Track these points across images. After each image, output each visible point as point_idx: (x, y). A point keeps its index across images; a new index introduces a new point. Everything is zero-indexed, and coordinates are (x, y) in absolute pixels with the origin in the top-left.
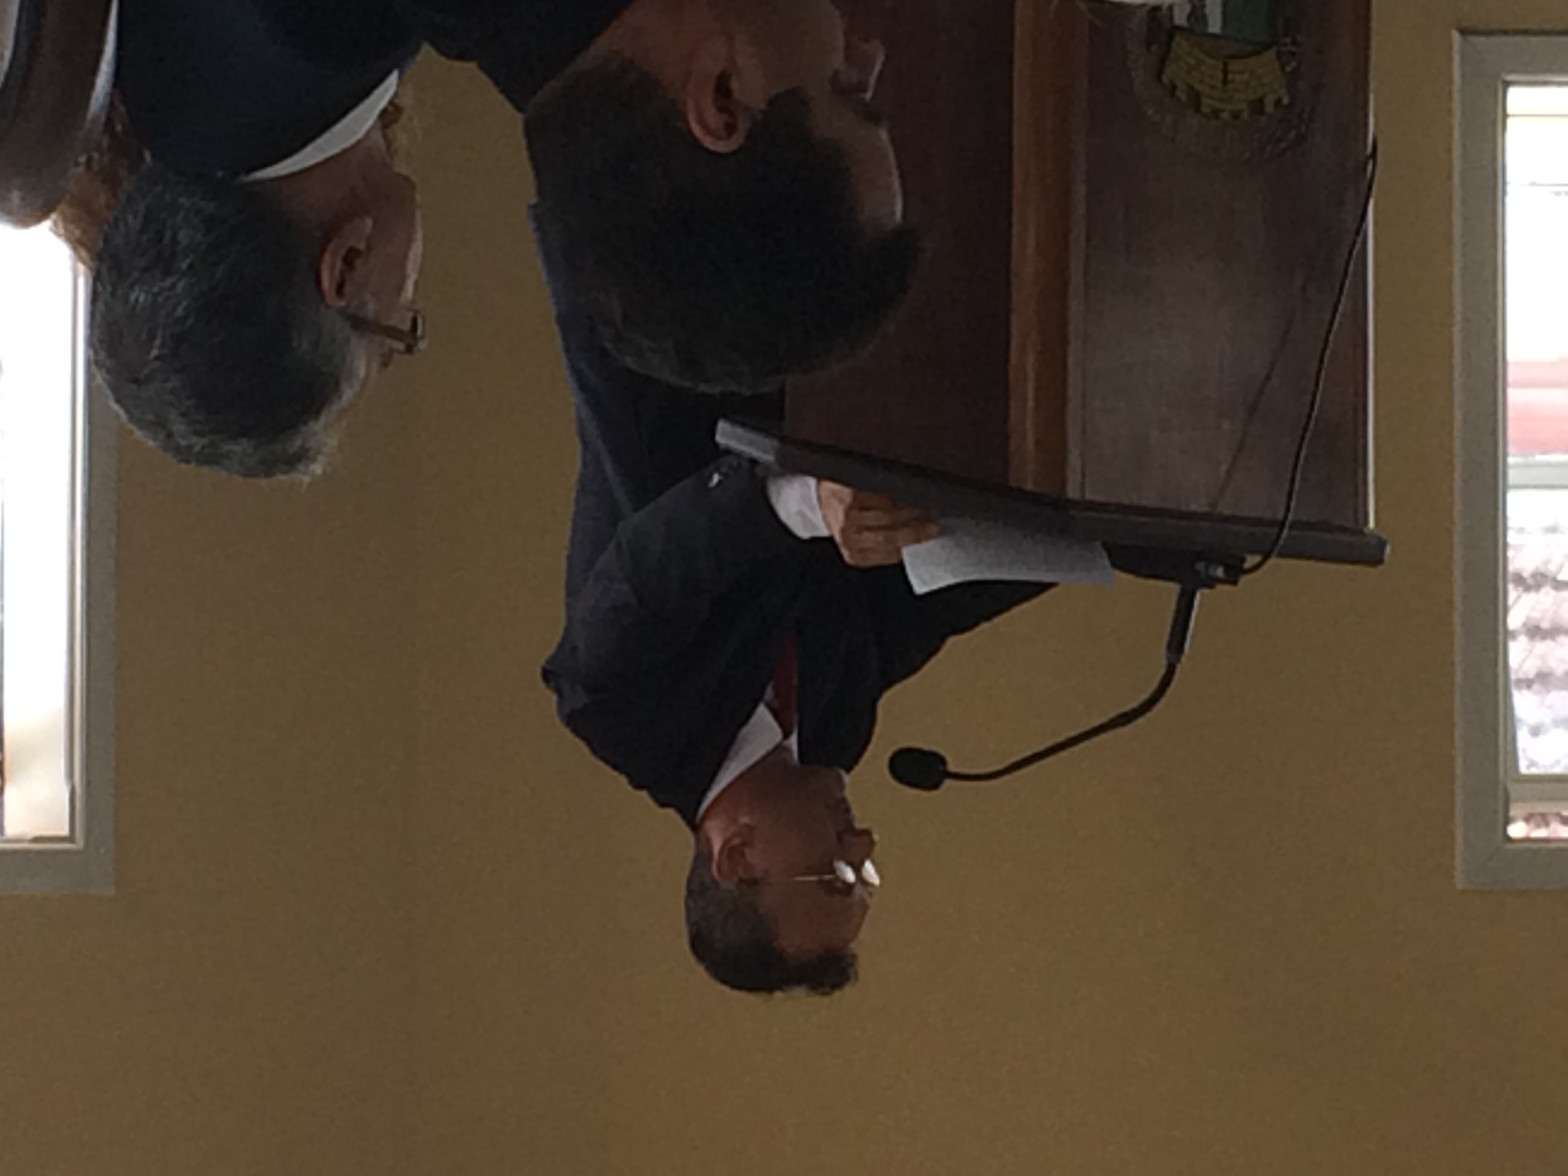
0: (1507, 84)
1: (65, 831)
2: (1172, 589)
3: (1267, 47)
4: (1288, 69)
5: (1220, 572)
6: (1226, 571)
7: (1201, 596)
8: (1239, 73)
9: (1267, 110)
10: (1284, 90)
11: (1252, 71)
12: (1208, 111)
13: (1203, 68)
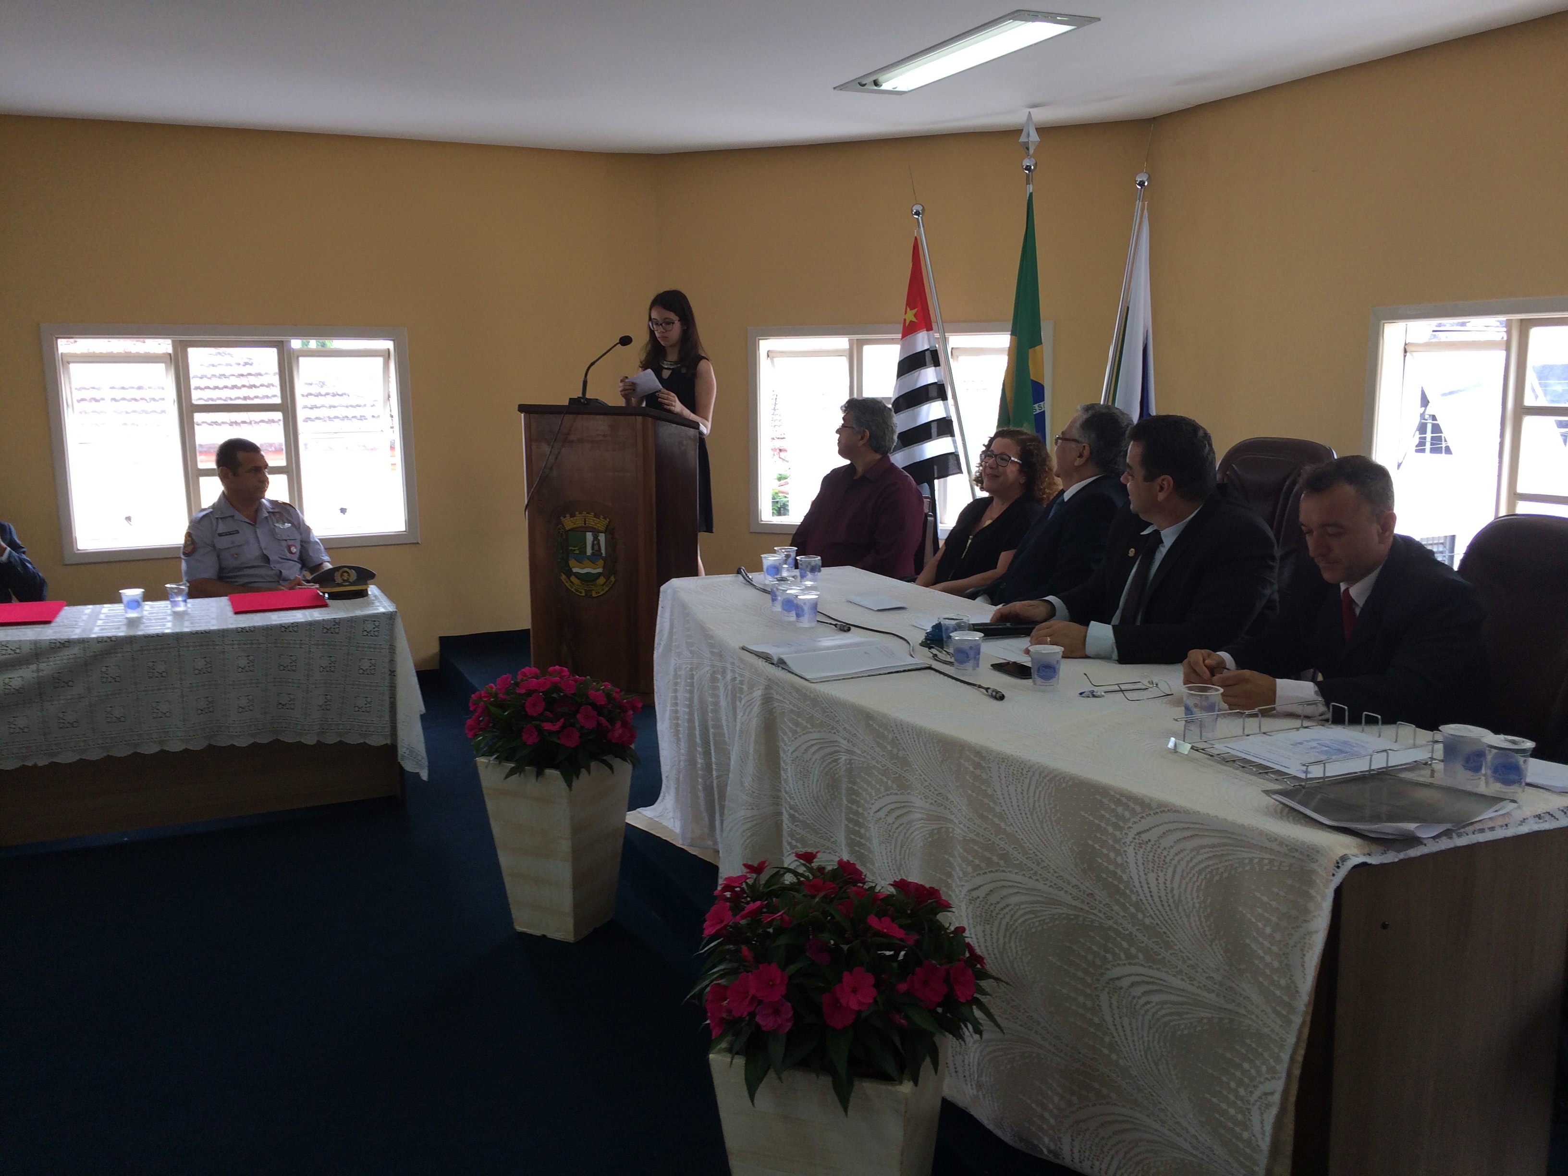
0: (405, 531)
1: (761, 341)
2: (588, 396)
3: (567, 531)
4: (560, 525)
5: (582, 400)
7: (580, 395)
8: (580, 523)
9: (568, 515)
10: (562, 520)
11: (574, 524)
12: (591, 513)
13: (593, 523)
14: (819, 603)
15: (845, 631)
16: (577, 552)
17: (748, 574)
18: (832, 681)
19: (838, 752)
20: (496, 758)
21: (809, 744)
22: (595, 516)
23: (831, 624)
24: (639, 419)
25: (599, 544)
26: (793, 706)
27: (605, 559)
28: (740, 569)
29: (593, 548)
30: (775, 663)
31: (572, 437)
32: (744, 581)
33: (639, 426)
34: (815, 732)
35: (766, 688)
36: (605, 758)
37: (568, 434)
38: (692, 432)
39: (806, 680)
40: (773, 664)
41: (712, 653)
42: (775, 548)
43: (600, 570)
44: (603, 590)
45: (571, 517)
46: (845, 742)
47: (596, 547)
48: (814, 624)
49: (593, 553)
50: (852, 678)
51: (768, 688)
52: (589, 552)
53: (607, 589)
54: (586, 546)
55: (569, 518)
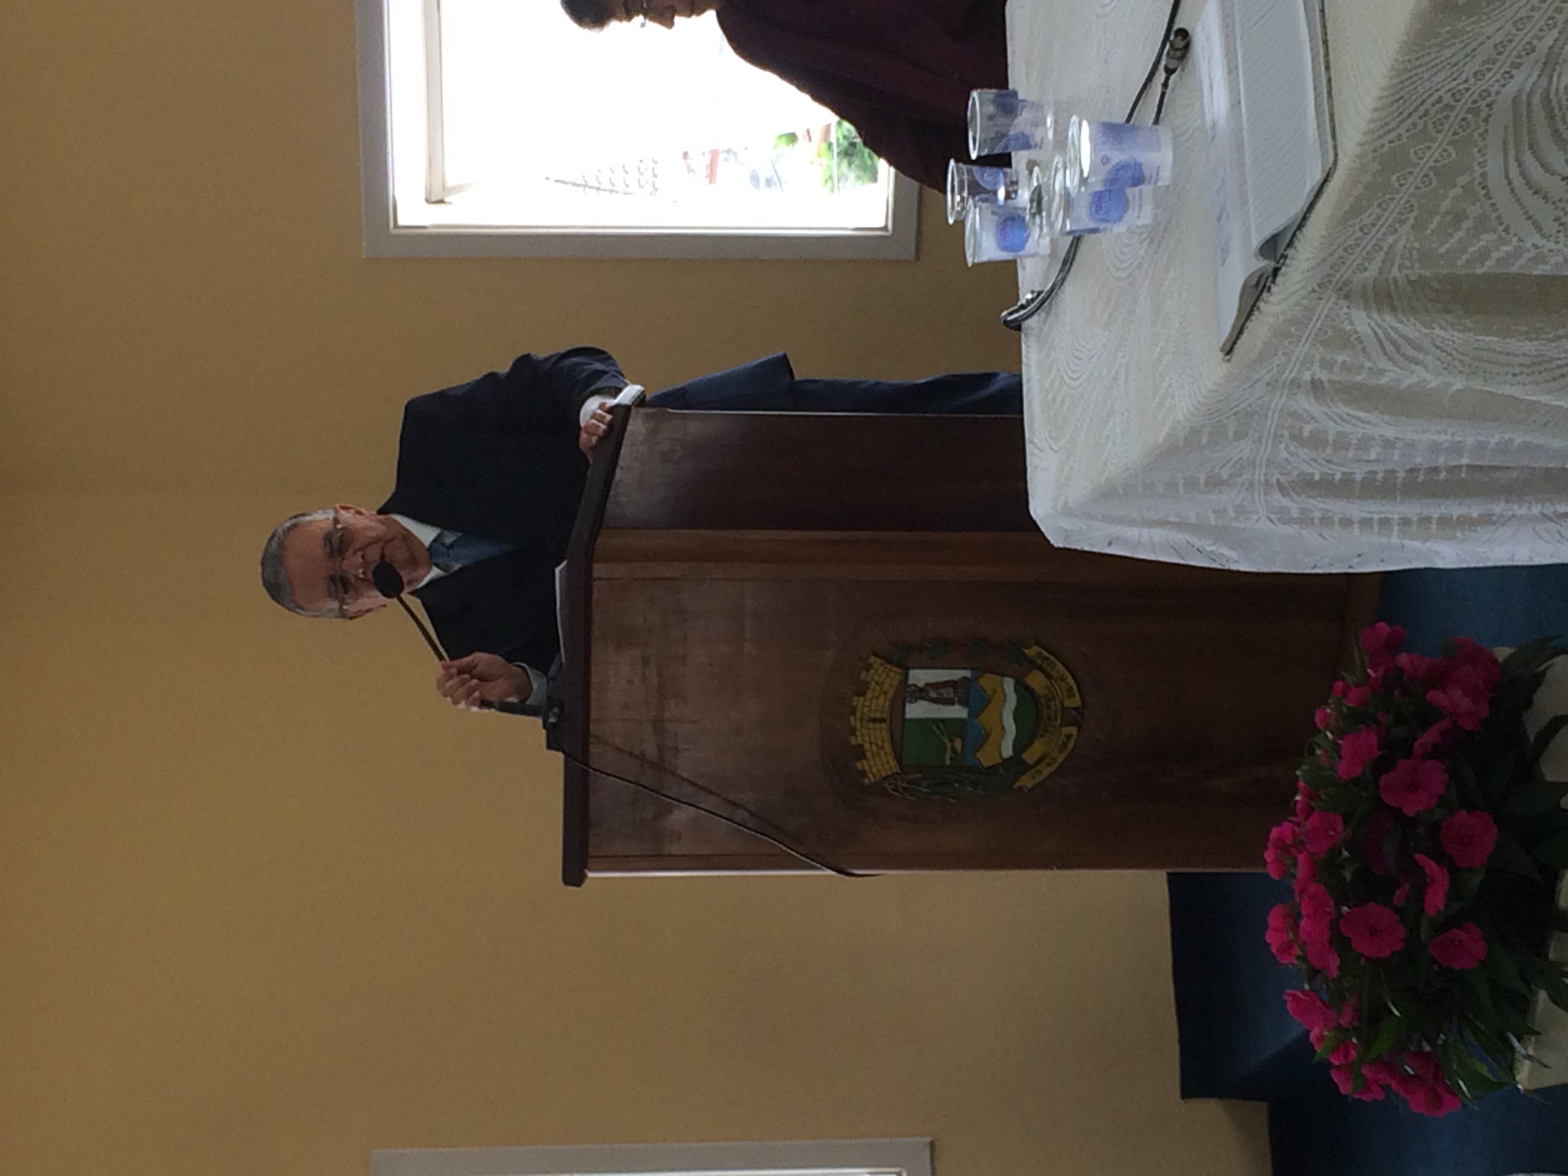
1: (401, 222)
3: (901, 769)
5: (552, 720)
6: (552, 723)
7: (539, 721)
8: (880, 734)
9: (859, 765)
10: (873, 780)
11: (883, 748)
12: (854, 704)
13: (882, 698)
14: (1107, 119)
15: (1187, 46)
16: (958, 743)
17: (1023, 301)
18: (1331, 107)
19: (1546, 99)
20: (1519, 1041)
21: (1518, 181)
22: (861, 691)
23: (1165, 85)
24: (599, 570)
25: (936, 686)
26: (1403, 222)
27: (980, 671)
28: (1006, 323)
29: (950, 702)
30: (1272, 264)
31: (650, 750)
32: (1042, 314)
33: (621, 570)
34: (1482, 165)
35: (1347, 297)
36: (1532, 739)
37: (642, 757)
38: (636, 426)
39: (1326, 181)
40: (1276, 271)
41: (1239, 436)
42: (951, 221)
43: (1009, 685)
44: (1063, 678)
45: (865, 757)
46: (1519, 76)
47: (948, 693)
48: (1164, 132)
49: (960, 703)
50: (1325, 42)
51: (1346, 293)
52: (958, 712)
53: (1061, 667)
54: (943, 721)
55: (865, 762)
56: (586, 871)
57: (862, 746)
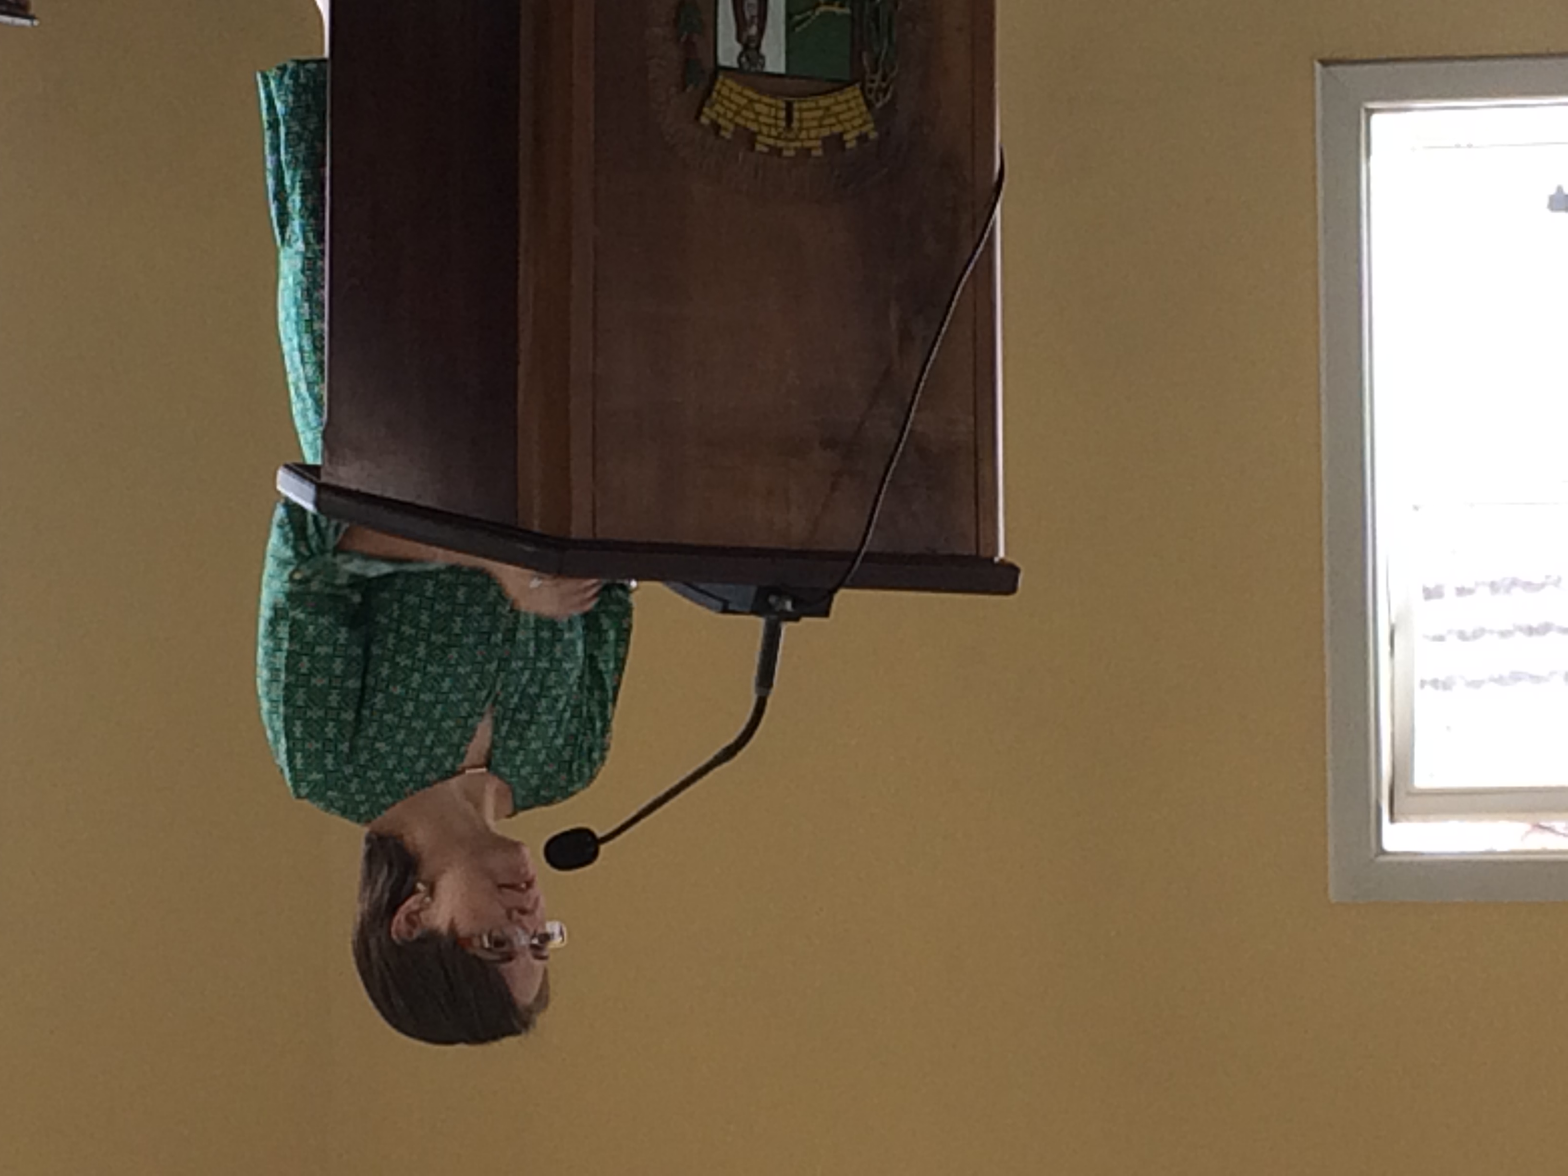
0: (1370, 112)
3: (855, 83)
4: (879, 105)
5: (789, 605)
6: (793, 606)
8: (808, 110)
9: (849, 145)
10: (871, 126)
11: (827, 108)
12: (765, 149)
13: (758, 107)
25: (741, 25)
31: (827, 460)
45: (839, 137)
54: (789, 16)
55: (847, 137)
56: (996, 560)
57: (825, 140)
